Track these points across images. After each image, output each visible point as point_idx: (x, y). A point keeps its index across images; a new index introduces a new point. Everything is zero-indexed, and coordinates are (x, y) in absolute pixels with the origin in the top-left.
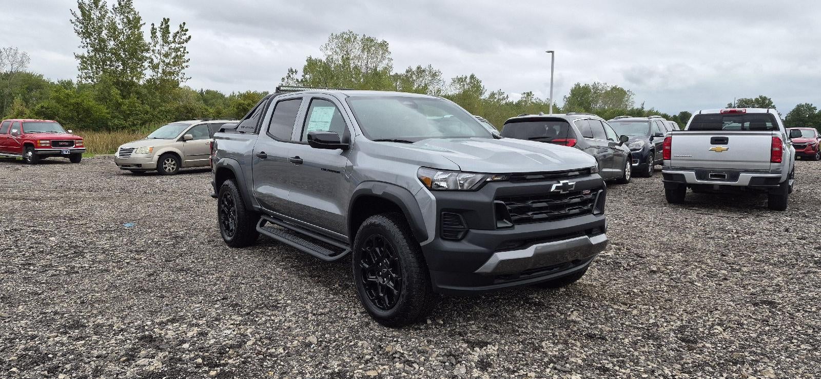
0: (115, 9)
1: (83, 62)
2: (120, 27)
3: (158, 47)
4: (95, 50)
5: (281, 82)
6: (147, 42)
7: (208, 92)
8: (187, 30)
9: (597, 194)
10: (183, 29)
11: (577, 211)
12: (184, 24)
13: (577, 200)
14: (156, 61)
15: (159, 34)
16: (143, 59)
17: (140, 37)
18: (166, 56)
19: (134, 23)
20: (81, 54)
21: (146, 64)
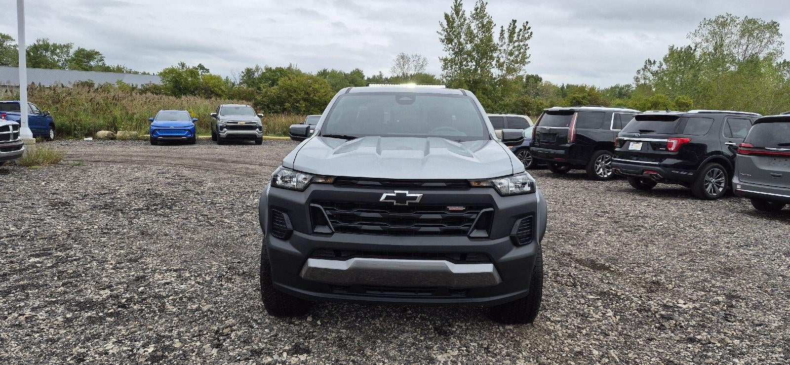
0: (472, 16)
1: (446, 64)
2: (475, 32)
3: (505, 47)
4: (456, 53)
5: (636, 75)
6: (496, 43)
7: (568, 86)
8: (529, 28)
9: (479, 213)
10: (526, 28)
11: (437, 229)
12: (527, 23)
13: (439, 216)
14: (502, 60)
15: (506, 35)
16: (492, 58)
17: (490, 39)
18: (511, 54)
19: (487, 27)
20: (444, 57)
21: (494, 63)
